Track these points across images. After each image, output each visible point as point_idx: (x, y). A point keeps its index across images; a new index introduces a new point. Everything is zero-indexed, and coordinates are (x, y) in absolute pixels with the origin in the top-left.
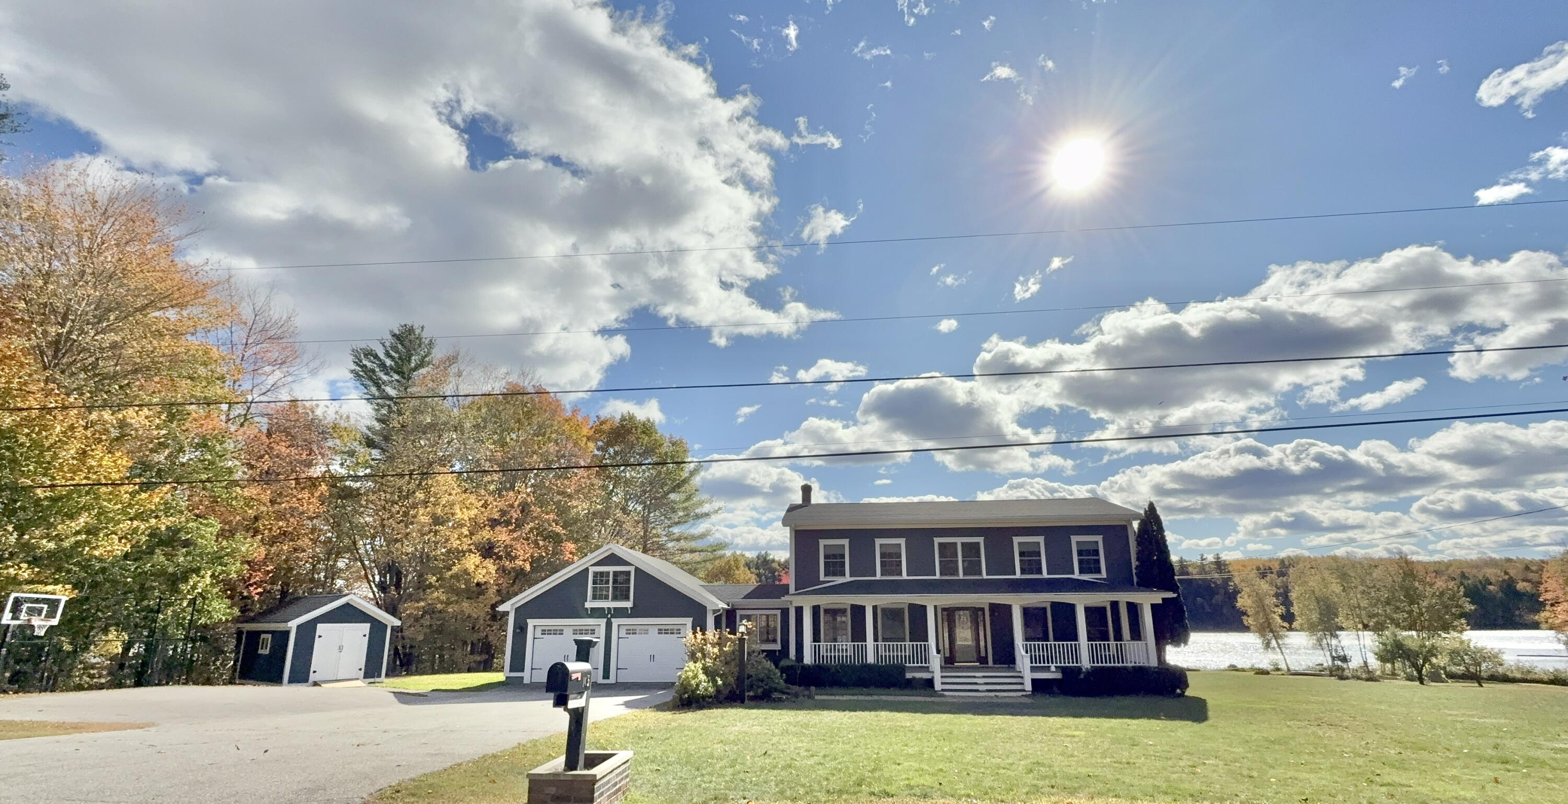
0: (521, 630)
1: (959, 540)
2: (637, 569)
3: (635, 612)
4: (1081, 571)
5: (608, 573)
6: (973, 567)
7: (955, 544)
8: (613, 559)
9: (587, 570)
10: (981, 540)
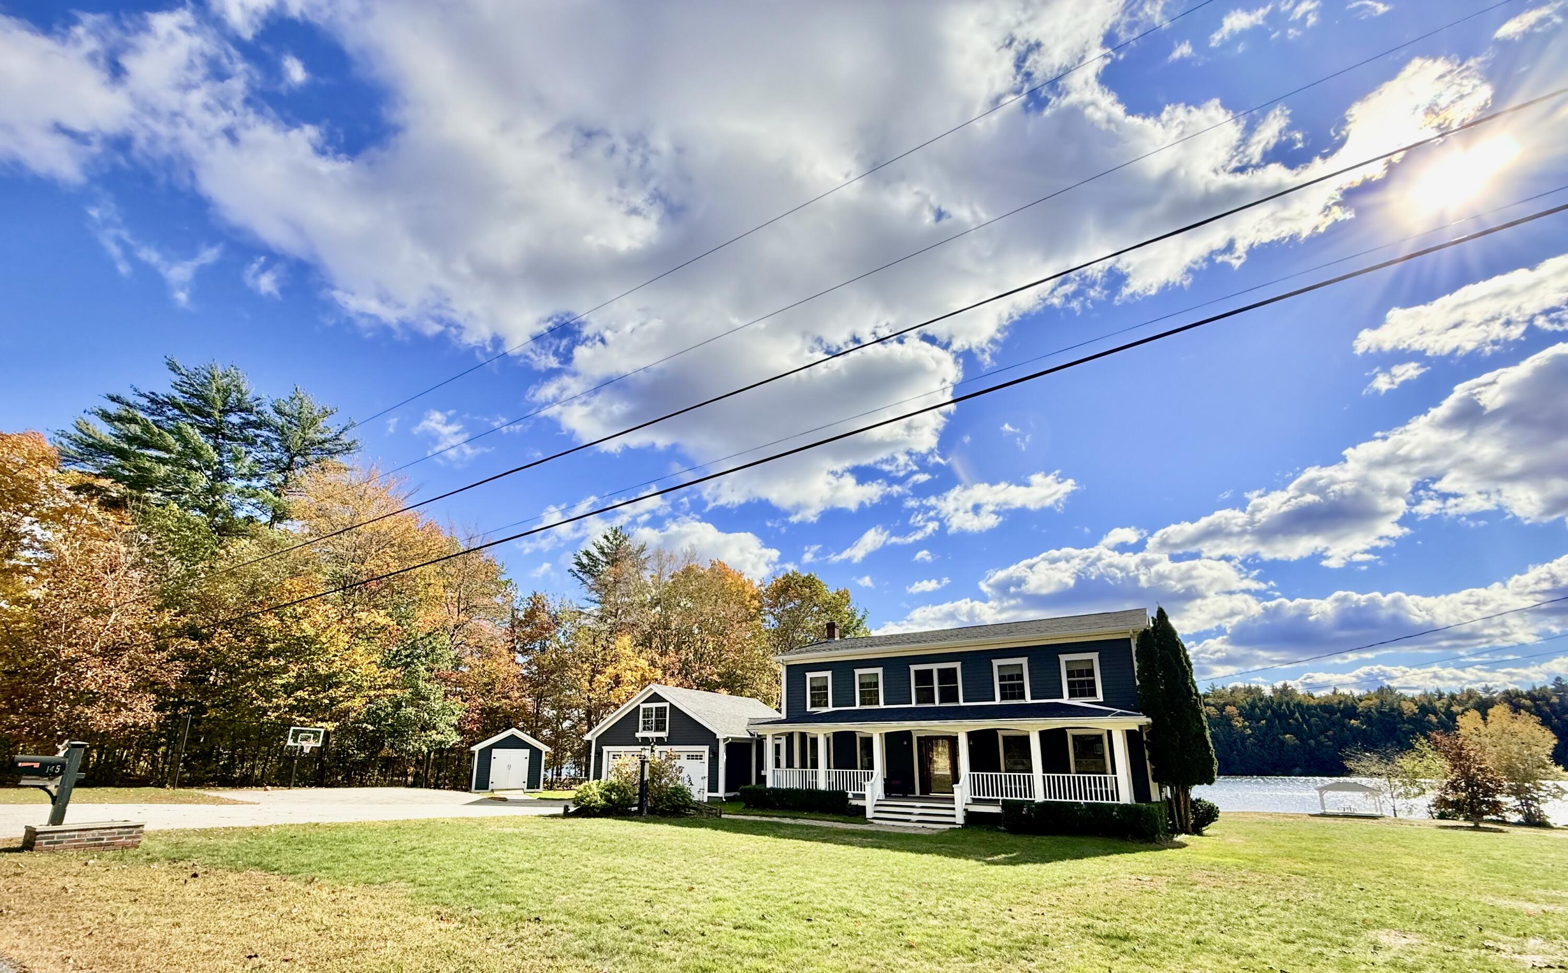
0: (599, 754)
1: (935, 667)
2: (671, 704)
3: (670, 741)
4: (1072, 695)
5: (652, 709)
6: (949, 694)
7: (931, 671)
8: (656, 698)
9: (638, 706)
10: (957, 665)
